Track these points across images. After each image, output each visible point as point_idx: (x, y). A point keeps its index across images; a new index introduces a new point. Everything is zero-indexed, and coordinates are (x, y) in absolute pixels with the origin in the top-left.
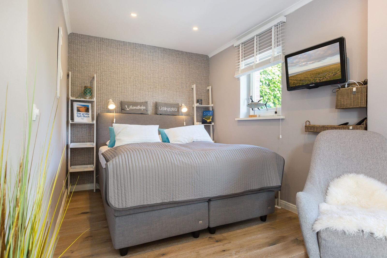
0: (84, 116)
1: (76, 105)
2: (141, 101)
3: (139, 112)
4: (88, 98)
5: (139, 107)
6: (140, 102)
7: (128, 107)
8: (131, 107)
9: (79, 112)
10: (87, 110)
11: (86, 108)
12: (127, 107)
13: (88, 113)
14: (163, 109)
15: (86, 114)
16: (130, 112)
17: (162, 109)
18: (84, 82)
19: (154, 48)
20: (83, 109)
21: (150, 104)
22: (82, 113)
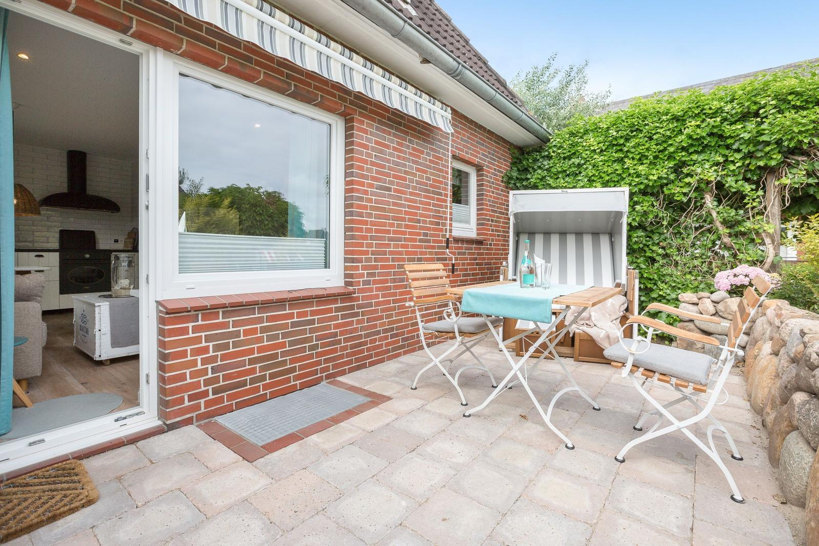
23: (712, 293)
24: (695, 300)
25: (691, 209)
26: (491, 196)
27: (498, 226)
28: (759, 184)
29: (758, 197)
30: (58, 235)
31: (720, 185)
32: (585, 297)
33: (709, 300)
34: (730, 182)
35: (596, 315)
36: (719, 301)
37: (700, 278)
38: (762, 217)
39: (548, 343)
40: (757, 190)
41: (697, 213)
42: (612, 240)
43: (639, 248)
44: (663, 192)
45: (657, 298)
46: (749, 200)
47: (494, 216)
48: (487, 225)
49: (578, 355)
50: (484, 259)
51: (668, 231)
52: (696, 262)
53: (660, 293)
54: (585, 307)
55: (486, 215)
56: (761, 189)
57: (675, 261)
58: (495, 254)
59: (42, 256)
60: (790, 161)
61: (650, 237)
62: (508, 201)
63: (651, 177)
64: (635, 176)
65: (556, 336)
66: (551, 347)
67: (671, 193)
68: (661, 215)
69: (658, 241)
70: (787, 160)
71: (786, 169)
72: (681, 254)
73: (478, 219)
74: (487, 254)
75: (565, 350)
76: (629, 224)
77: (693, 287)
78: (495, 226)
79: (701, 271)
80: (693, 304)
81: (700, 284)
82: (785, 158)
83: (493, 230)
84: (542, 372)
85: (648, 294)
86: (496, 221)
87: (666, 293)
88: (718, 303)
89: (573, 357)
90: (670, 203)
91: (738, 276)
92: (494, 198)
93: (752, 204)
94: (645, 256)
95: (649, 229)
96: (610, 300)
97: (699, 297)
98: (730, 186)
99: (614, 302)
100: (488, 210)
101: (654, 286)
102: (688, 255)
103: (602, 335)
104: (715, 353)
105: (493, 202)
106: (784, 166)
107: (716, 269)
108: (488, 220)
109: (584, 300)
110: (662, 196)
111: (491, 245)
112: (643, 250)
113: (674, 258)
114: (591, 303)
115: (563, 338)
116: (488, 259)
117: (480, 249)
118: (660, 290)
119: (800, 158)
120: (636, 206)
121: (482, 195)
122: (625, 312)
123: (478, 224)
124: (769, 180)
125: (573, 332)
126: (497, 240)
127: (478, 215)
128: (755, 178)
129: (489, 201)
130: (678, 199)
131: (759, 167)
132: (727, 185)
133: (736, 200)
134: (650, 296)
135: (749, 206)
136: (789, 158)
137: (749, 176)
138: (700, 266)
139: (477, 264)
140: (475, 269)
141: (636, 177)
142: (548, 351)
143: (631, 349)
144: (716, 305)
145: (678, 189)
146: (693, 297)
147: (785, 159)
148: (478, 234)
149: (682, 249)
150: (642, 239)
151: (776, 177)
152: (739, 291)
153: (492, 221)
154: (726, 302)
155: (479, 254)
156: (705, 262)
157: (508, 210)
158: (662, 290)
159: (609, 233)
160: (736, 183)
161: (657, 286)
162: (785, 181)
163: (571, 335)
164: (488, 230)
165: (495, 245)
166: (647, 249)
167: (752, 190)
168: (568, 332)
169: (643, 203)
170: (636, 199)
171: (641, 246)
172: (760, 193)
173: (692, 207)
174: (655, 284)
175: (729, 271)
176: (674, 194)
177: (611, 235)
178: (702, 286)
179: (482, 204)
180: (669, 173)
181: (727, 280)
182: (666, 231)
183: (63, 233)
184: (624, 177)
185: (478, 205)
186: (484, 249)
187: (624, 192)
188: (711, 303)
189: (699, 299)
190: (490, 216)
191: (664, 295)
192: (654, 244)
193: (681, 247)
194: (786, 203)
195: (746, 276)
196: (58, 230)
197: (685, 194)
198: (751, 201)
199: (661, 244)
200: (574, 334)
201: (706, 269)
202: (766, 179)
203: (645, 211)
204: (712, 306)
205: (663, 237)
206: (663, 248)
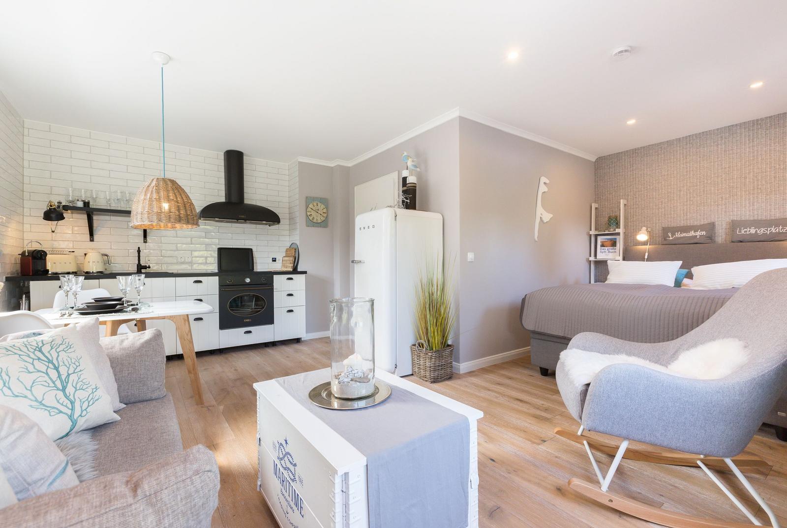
0: (609, 252)
1: (600, 239)
2: (702, 223)
3: (692, 241)
4: (611, 230)
5: (692, 233)
6: (699, 224)
7: (673, 234)
8: (678, 235)
9: (603, 248)
10: (614, 244)
11: (612, 242)
12: (670, 235)
13: (615, 248)
14: (745, 232)
15: (611, 249)
16: (674, 242)
17: (743, 232)
18: (612, 211)
19: (731, 130)
20: (609, 243)
21: (722, 225)
22: (606, 248)
30: (216, 255)
59: (200, 282)
183: (222, 252)
196: (215, 248)
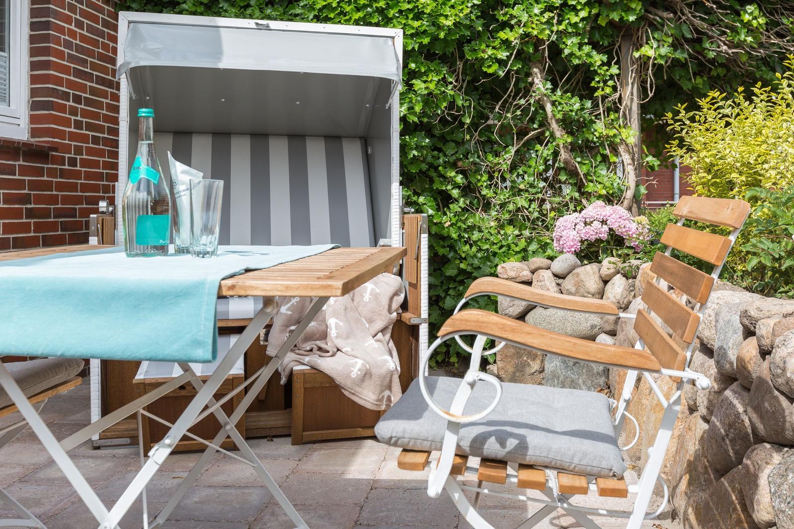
23: (552, 258)
24: (526, 274)
25: (509, 96)
26: (72, 34)
27: (96, 116)
28: (612, 55)
29: (612, 77)
31: (555, 50)
32: (320, 270)
33: (549, 272)
34: (570, 45)
35: (341, 324)
36: (565, 272)
37: (527, 233)
38: (617, 115)
39: (222, 417)
40: (608, 64)
41: (522, 102)
42: (367, 152)
43: (420, 171)
44: (462, 56)
45: (456, 276)
46: (599, 82)
47: (82, 88)
48: (62, 108)
49: (301, 428)
50: (54, 200)
51: (471, 137)
52: (521, 202)
53: (462, 266)
54: (321, 297)
55: (59, 81)
56: (615, 64)
57: (484, 200)
58: (85, 188)
60: (652, 17)
61: (440, 150)
62: (114, 39)
63: (442, 20)
64: (411, 16)
65: (246, 390)
66: (230, 426)
67: (477, 59)
68: (460, 103)
69: (454, 158)
70: (649, 15)
71: (647, 32)
72: (495, 186)
73: (34, 93)
74: (60, 187)
75: (271, 419)
76: (403, 119)
77: (517, 249)
78: (85, 114)
79: (529, 219)
80: (523, 283)
81: (529, 244)
82: (646, 11)
83: (78, 125)
84: (212, 491)
85: (440, 269)
86: (88, 102)
87: (472, 265)
88: (564, 278)
89: (289, 435)
90: (475, 80)
91: (592, 222)
92: (83, 38)
93: (603, 90)
94: (431, 190)
95: (437, 132)
96: (369, 286)
97: (533, 267)
98: (571, 54)
99: (378, 291)
100: (65, 70)
101: (450, 251)
102: (506, 187)
103: (355, 373)
104: (562, 378)
105: (79, 49)
106: (645, 25)
107: (553, 214)
108: (65, 97)
109: (319, 278)
110: (460, 65)
111: (73, 162)
112: (428, 176)
113: (483, 193)
114: (339, 284)
115: (266, 388)
116: (66, 200)
117: (39, 172)
118: (462, 259)
119: (665, 15)
120: (414, 81)
121: (47, 25)
122: (401, 311)
123: (34, 106)
124: (624, 50)
125: (287, 372)
126: (90, 151)
127: (34, 79)
128: (606, 43)
129: (68, 45)
130: (490, 71)
131: (611, 23)
132: (567, 52)
133: (577, 84)
134: (442, 274)
135: (599, 93)
136: (650, 13)
137: (597, 37)
138: (527, 209)
139: (31, 213)
140: (25, 228)
141: (413, 19)
142: (220, 438)
143: (451, 412)
144: (560, 281)
145: (490, 52)
146: (523, 270)
147: (646, 14)
148: (34, 133)
149: (496, 175)
150: (425, 152)
151: (634, 44)
152: (591, 253)
153: (77, 99)
154: (578, 275)
155: (33, 185)
156: (534, 200)
157: (113, 61)
158: (465, 259)
159: (361, 138)
160: (580, 49)
161: (456, 252)
162: (648, 51)
163: (283, 381)
164: (67, 122)
165: (84, 163)
166: (432, 174)
167: (603, 64)
168: (277, 374)
169: (427, 76)
170: (413, 66)
171: (424, 167)
172: (614, 70)
173: (511, 91)
174: (452, 248)
175: (576, 214)
176: (483, 60)
177: (365, 141)
178: (533, 247)
179: (46, 51)
180: (473, 17)
181: (575, 233)
182: (468, 137)
184: (390, 16)
185: (33, 52)
186: (52, 173)
187: (393, 38)
188: (553, 278)
189: (533, 272)
190: (70, 84)
191: (469, 269)
192: (446, 165)
193: (494, 172)
194: (649, 92)
195: (604, 222)
197: (502, 63)
198: (601, 84)
199: (460, 164)
200: (291, 375)
201: (536, 214)
202: (620, 47)
203: (430, 94)
204: (554, 284)
205: (462, 149)
206: (463, 172)
